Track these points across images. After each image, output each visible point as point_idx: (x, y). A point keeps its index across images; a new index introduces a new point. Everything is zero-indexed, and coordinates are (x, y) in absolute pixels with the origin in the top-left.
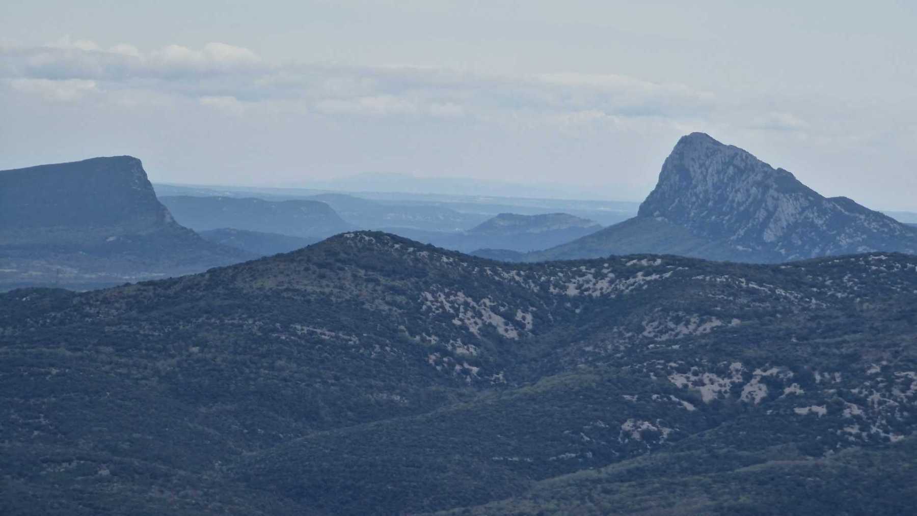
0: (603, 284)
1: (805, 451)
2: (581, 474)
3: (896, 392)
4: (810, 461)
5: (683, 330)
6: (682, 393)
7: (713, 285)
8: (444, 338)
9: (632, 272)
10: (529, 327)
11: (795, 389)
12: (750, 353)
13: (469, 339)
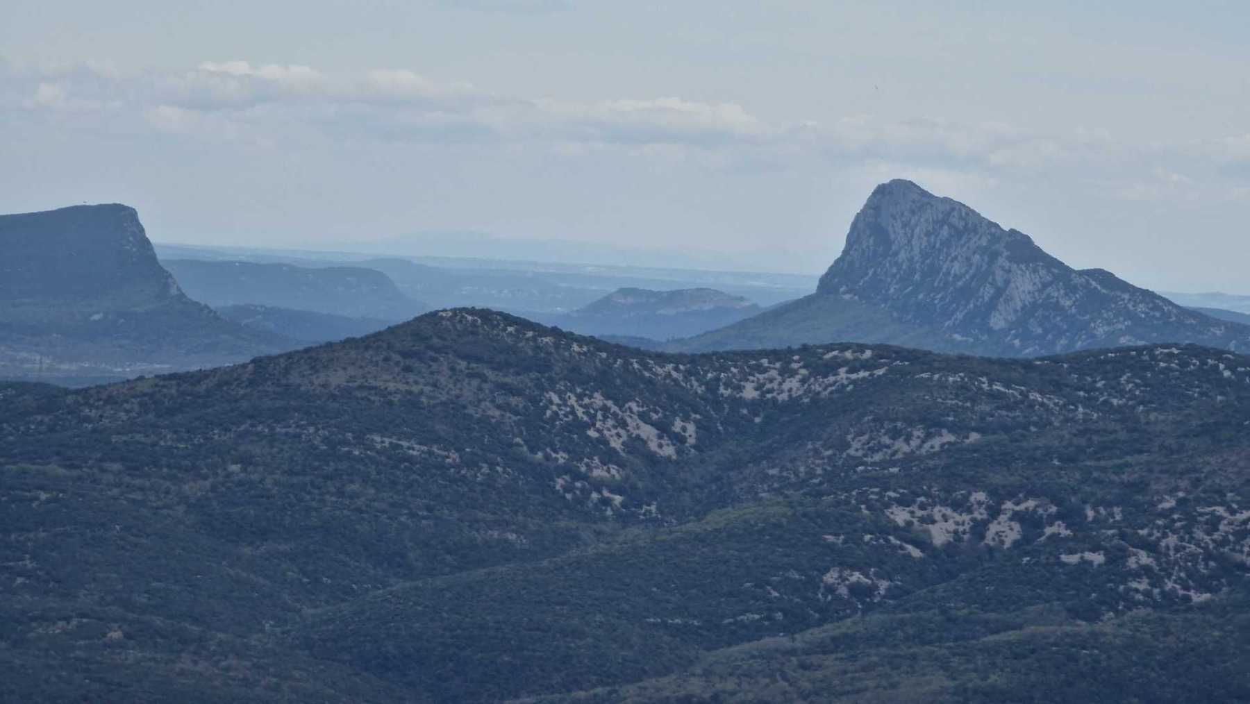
0: (793, 384)
1: (1074, 613)
2: (768, 642)
3: (1199, 534)
4: (1083, 627)
5: (902, 447)
6: (905, 533)
7: (942, 386)
8: (576, 455)
9: (832, 368)
10: (692, 441)
11: (1060, 529)
12: (998, 478)
13: (609, 457)
